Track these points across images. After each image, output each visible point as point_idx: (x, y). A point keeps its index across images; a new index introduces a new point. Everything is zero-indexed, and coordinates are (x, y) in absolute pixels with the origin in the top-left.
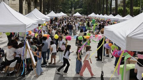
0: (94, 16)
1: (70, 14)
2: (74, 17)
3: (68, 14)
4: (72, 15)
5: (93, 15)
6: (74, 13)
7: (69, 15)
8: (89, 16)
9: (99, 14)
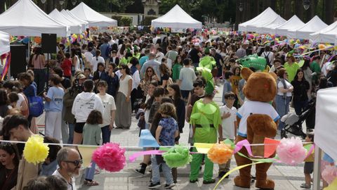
0: (273, 27)
1: (134, 18)
2: (159, 31)
3: (124, 16)
4: (147, 22)
5: (266, 22)
6: (156, 10)
7: (127, 23)
8: (244, 26)
9: (306, 18)
